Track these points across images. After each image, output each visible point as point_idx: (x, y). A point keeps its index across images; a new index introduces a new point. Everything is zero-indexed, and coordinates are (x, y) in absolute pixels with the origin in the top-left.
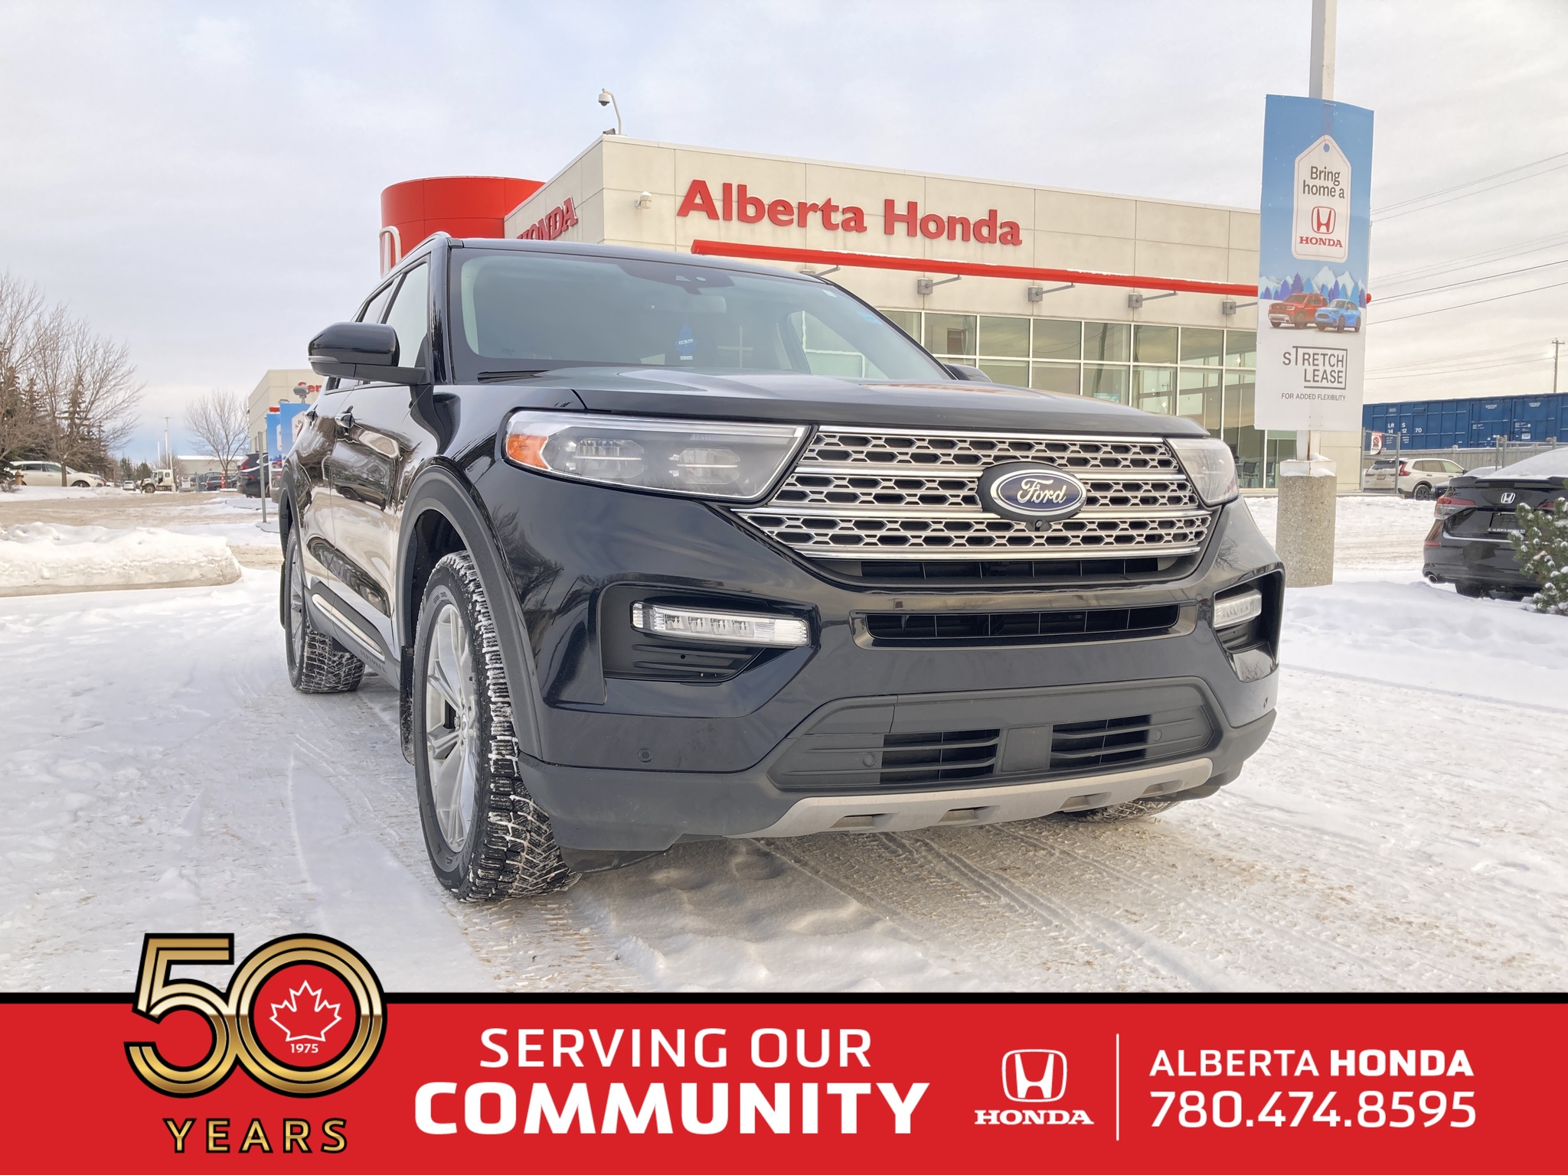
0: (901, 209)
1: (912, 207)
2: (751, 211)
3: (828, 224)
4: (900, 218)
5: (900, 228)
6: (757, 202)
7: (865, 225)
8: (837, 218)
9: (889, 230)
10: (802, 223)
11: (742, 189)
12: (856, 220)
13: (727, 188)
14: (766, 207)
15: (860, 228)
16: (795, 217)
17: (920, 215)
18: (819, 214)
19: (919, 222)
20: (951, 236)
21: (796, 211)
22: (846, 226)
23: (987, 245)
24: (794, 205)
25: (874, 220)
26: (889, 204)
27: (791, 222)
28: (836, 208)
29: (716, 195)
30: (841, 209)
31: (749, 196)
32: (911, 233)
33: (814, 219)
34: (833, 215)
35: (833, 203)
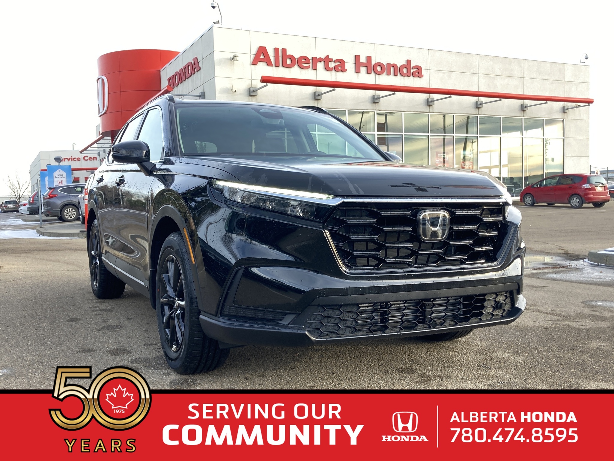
0: (363, 60)
1: (369, 59)
2: (289, 62)
3: (327, 68)
4: (363, 65)
5: (363, 70)
6: (291, 57)
7: (346, 68)
8: (332, 65)
9: (357, 71)
10: (315, 68)
11: (284, 51)
12: (341, 66)
13: (276, 50)
14: (297, 59)
15: (343, 70)
16: (311, 64)
17: (373, 63)
18: (323, 63)
19: (372, 66)
20: (388, 74)
21: (311, 61)
22: (336, 69)
23: (406, 78)
24: (310, 58)
25: (350, 66)
26: (357, 58)
27: (309, 67)
28: (331, 60)
29: (271, 53)
30: (334, 60)
31: (287, 54)
32: (368, 72)
33: (320, 65)
34: (330, 63)
35: (330, 57)
